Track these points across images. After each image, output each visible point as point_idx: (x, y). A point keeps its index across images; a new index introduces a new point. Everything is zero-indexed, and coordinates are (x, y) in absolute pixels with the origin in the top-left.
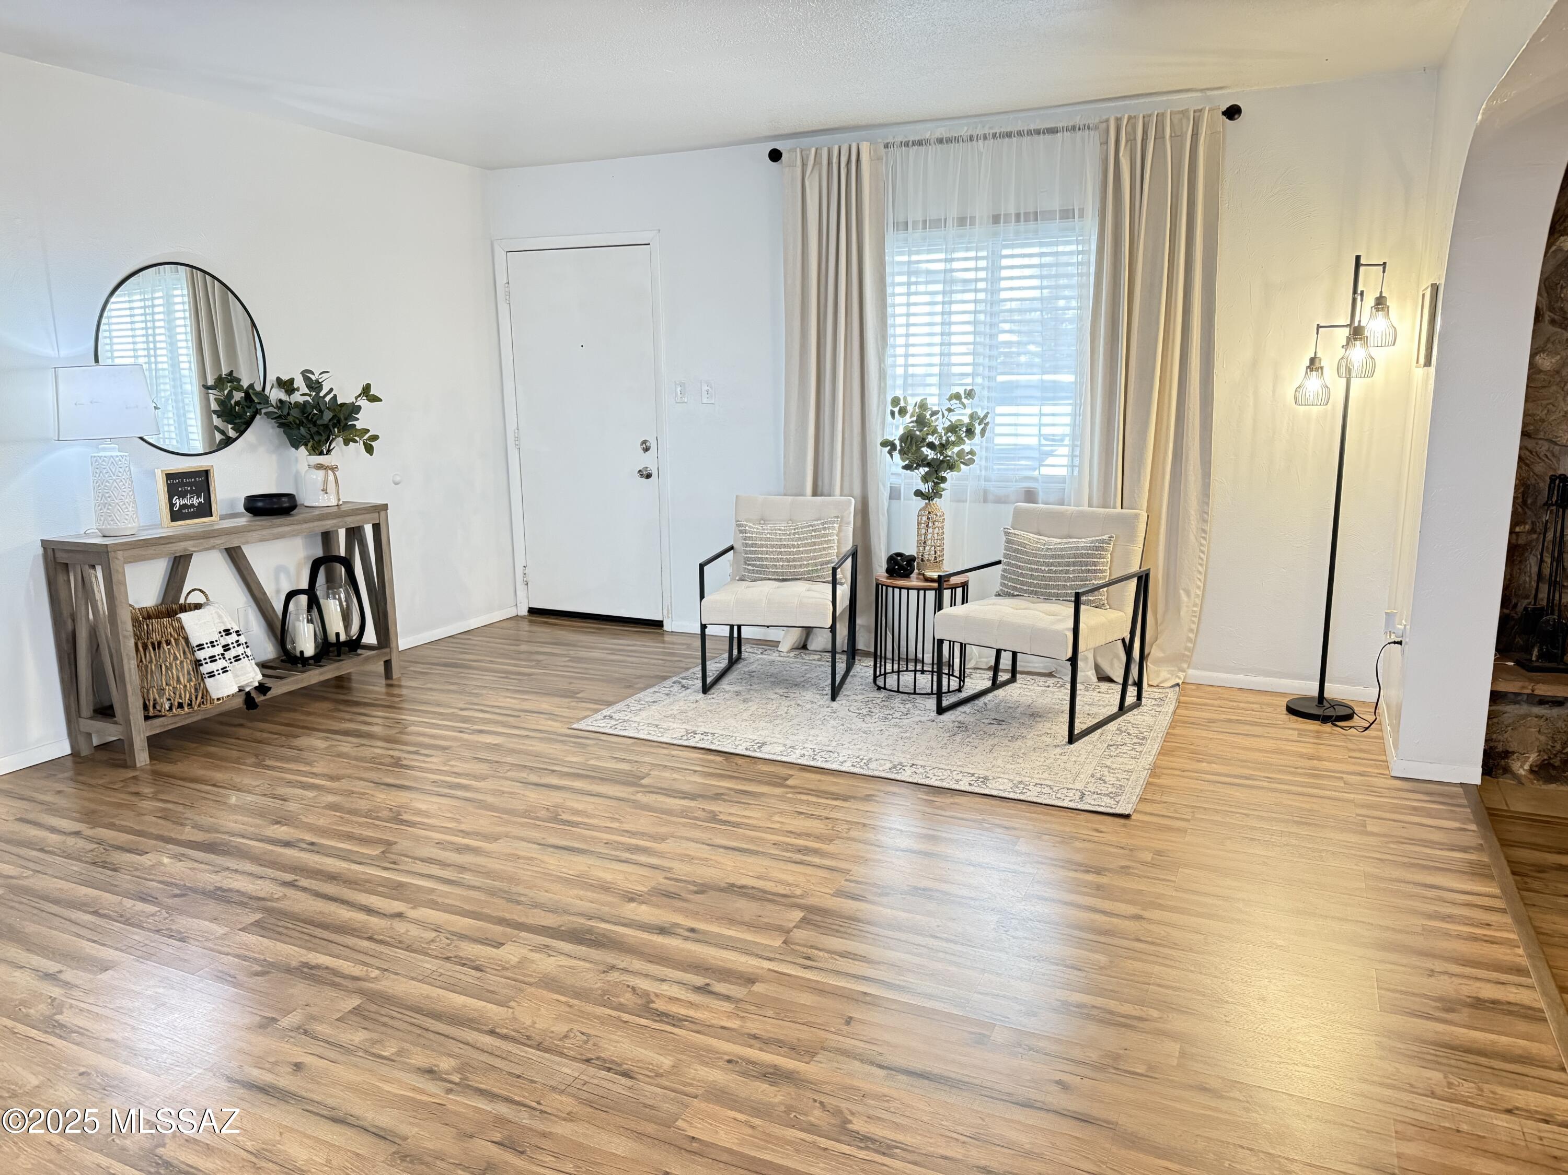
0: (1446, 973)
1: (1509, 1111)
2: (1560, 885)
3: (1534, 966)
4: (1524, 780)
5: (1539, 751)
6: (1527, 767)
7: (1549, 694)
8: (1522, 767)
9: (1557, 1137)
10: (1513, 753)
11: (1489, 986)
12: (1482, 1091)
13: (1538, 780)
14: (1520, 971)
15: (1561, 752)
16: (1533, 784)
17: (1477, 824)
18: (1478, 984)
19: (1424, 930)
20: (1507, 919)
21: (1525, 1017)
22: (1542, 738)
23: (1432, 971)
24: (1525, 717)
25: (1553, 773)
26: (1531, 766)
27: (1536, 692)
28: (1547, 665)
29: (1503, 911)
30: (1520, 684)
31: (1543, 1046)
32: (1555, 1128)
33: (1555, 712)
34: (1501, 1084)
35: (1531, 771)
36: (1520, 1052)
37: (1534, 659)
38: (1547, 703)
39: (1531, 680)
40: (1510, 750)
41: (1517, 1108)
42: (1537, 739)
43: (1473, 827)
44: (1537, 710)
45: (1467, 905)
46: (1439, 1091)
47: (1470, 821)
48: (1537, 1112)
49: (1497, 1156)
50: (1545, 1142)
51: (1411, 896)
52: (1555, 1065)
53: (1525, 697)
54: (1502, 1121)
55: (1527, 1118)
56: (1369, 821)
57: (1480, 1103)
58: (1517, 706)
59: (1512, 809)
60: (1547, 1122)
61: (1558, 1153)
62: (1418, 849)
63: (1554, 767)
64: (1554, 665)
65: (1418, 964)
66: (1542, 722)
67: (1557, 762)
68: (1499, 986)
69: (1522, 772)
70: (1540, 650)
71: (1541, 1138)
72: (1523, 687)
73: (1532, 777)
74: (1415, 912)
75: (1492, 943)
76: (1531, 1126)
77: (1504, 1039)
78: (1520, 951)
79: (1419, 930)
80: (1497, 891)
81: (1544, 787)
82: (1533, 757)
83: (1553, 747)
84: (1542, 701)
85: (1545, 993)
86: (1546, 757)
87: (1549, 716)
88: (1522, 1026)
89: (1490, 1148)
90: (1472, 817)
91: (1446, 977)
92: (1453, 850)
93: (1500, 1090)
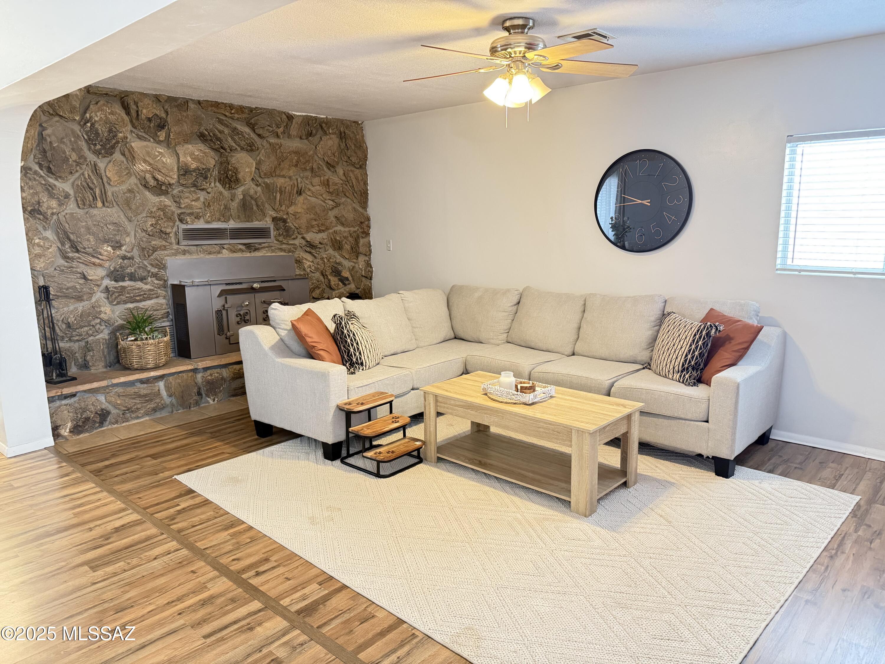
0: (96, 526)
1: (155, 559)
2: (111, 474)
3: (128, 505)
4: (68, 438)
5: (72, 421)
6: (68, 430)
7: (69, 392)
8: (65, 431)
9: (176, 556)
10: (60, 426)
11: (117, 521)
12: (141, 558)
13: (74, 435)
14: (124, 510)
15: (81, 418)
16: (72, 437)
17: (65, 462)
18: (113, 523)
19: (74, 515)
20: (105, 494)
21: (138, 524)
22: (71, 414)
23: (90, 528)
24: (59, 407)
25: (80, 429)
26: (70, 429)
27: (63, 393)
28: (61, 379)
29: (102, 491)
30: (55, 391)
31: (151, 530)
32: (174, 554)
33: (73, 400)
34: (146, 552)
35: (70, 432)
36: (144, 537)
37: (54, 378)
38: (68, 397)
39: (59, 388)
40: (58, 425)
41: (157, 556)
42: (69, 416)
43: (64, 464)
44: (64, 402)
45: (85, 496)
46: (126, 568)
47: (62, 462)
48: (164, 553)
49: (162, 575)
50: (173, 560)
51: (58, 505)
52: (159, 534)
53: (57, 397)
54: (155, 563)
55: (163, 556)
56: (12, 482)
57: (144, 562)
58: (55, 403)
59: (70, 452)
60: (169, 554)
61: (180, 561)
62: (46, 484)
63: (80, 426)
64: (64, 379)
65: (83, 529)
66: (68, 407)
67: (80, 423)
68: (121, 519)
69: (66, 434)
70: (56, 373)
71: (171, 560)
72: (57, 392)
73: (71, 434)
74: (66, 510)
75: (106, 505)
76: (166, 559)
77: (136, 536)
78: (119, 502)
79: (72, 516)
80: (94, 485)
81: (78, 437)
82: (69, 425)
83: (77, 417)
84: (66, 397)
85: (138, 513)
86: (75, 423)
87: (70, 403)
88: (139, 528)
89: (158, 574)
90: (61, 460)
91: (98, 528)
92: (63, 477)
93: (147, 554)
